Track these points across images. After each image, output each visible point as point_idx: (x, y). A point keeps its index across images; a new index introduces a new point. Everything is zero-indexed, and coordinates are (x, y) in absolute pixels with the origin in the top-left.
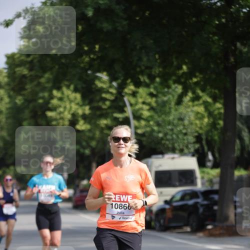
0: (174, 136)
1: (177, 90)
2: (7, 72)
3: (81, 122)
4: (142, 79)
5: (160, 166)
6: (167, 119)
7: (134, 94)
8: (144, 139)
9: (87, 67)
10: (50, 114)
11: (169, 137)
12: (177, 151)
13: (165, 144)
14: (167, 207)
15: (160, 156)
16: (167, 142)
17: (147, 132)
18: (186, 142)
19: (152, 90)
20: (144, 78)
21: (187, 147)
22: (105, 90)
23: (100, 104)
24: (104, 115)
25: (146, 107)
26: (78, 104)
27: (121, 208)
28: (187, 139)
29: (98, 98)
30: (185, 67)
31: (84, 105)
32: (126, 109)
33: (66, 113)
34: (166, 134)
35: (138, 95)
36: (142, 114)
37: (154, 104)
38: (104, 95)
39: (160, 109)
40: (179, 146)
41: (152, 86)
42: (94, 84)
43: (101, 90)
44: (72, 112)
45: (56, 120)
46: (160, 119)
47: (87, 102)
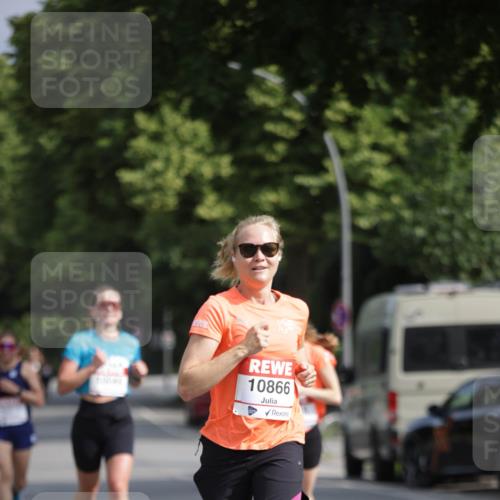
0: (457, 235)
1: (465, 110)
2: (14, 66)
3: (211, 198)
4: (371, 81)
5: (419, 313)
6: (438, 188)
7: (350, 124)
8: (376, 242)
9: (226, 51)
10: (127, 177)
11: (442, 237)
12: (463, 276)
13: (431, 255)
14: (437, 422)
15: (419, 288)
16: (438, 252)
17: (382, 224)
18: (487, 249)
19: (398, 112)
20: (376, 81)
21: (491, 264)
22: (273, 113)
23: (261, 150)
24: (270, 181)
25: (380, 158)
26: (200, 150)
27: (270, 389)
28: (492, 243)
29: (254, 134)
30: (485, 49)
31: (217, 152)
32: (327, 164)
33: (170, 175)
34: (433, 230)
35: (360, 125)
36: (369, 176)
37: (402, 150)
38: (270, 127)
39: (418, 163)
40: (469, 261)
41: (398, 101)
42: (245, 97)
43: (263, 114)
44: (186, 171)
45: (142, 191)
46: (418, 191)
47: (225, 145)
